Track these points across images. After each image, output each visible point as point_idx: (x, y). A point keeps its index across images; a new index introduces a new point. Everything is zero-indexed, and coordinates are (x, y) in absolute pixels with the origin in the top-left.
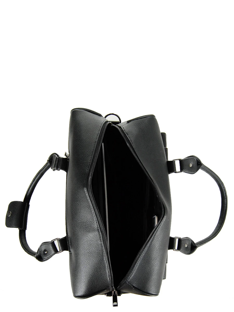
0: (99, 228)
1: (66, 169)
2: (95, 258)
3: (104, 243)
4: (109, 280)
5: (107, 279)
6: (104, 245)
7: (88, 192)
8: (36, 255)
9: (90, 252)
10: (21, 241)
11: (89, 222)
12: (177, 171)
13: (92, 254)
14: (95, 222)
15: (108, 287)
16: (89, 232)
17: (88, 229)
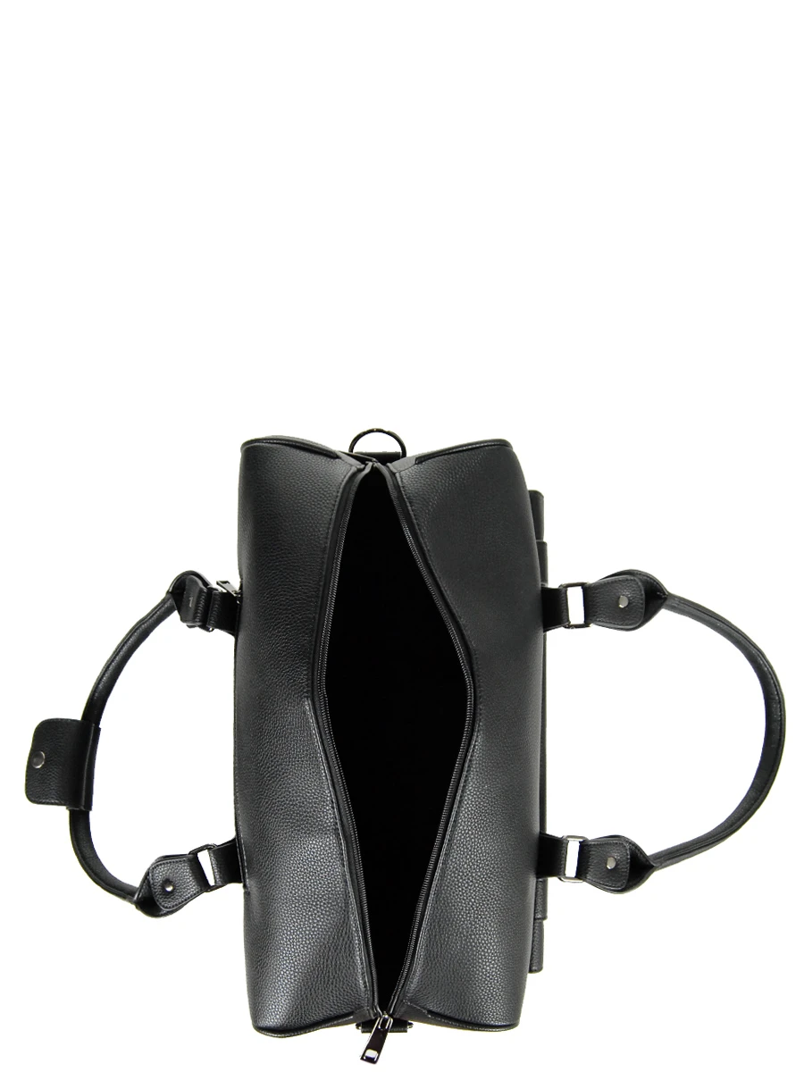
0: (339, 826)
1: (232, 627)
2: (322, 914)
3: (351, 873)
4: (362, 986)
5: (356, 984)
6: (351, 877)
7: (315, 713)
8: (136, 896)
9: (308, 895)
10: (79, 850)
11: (310, 803)
12: (572, 623)
13: (313, 901)
14: (327, 805)
15: (360, 1007)
16: (309, 833)
17: (305, 824)
